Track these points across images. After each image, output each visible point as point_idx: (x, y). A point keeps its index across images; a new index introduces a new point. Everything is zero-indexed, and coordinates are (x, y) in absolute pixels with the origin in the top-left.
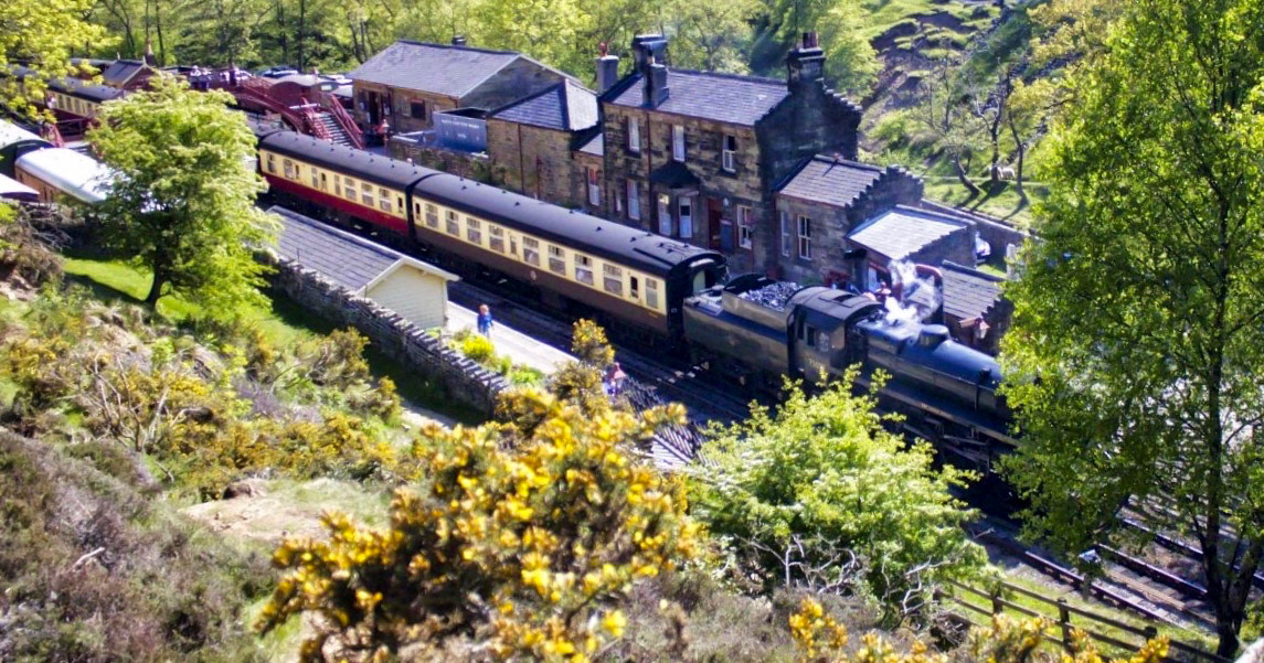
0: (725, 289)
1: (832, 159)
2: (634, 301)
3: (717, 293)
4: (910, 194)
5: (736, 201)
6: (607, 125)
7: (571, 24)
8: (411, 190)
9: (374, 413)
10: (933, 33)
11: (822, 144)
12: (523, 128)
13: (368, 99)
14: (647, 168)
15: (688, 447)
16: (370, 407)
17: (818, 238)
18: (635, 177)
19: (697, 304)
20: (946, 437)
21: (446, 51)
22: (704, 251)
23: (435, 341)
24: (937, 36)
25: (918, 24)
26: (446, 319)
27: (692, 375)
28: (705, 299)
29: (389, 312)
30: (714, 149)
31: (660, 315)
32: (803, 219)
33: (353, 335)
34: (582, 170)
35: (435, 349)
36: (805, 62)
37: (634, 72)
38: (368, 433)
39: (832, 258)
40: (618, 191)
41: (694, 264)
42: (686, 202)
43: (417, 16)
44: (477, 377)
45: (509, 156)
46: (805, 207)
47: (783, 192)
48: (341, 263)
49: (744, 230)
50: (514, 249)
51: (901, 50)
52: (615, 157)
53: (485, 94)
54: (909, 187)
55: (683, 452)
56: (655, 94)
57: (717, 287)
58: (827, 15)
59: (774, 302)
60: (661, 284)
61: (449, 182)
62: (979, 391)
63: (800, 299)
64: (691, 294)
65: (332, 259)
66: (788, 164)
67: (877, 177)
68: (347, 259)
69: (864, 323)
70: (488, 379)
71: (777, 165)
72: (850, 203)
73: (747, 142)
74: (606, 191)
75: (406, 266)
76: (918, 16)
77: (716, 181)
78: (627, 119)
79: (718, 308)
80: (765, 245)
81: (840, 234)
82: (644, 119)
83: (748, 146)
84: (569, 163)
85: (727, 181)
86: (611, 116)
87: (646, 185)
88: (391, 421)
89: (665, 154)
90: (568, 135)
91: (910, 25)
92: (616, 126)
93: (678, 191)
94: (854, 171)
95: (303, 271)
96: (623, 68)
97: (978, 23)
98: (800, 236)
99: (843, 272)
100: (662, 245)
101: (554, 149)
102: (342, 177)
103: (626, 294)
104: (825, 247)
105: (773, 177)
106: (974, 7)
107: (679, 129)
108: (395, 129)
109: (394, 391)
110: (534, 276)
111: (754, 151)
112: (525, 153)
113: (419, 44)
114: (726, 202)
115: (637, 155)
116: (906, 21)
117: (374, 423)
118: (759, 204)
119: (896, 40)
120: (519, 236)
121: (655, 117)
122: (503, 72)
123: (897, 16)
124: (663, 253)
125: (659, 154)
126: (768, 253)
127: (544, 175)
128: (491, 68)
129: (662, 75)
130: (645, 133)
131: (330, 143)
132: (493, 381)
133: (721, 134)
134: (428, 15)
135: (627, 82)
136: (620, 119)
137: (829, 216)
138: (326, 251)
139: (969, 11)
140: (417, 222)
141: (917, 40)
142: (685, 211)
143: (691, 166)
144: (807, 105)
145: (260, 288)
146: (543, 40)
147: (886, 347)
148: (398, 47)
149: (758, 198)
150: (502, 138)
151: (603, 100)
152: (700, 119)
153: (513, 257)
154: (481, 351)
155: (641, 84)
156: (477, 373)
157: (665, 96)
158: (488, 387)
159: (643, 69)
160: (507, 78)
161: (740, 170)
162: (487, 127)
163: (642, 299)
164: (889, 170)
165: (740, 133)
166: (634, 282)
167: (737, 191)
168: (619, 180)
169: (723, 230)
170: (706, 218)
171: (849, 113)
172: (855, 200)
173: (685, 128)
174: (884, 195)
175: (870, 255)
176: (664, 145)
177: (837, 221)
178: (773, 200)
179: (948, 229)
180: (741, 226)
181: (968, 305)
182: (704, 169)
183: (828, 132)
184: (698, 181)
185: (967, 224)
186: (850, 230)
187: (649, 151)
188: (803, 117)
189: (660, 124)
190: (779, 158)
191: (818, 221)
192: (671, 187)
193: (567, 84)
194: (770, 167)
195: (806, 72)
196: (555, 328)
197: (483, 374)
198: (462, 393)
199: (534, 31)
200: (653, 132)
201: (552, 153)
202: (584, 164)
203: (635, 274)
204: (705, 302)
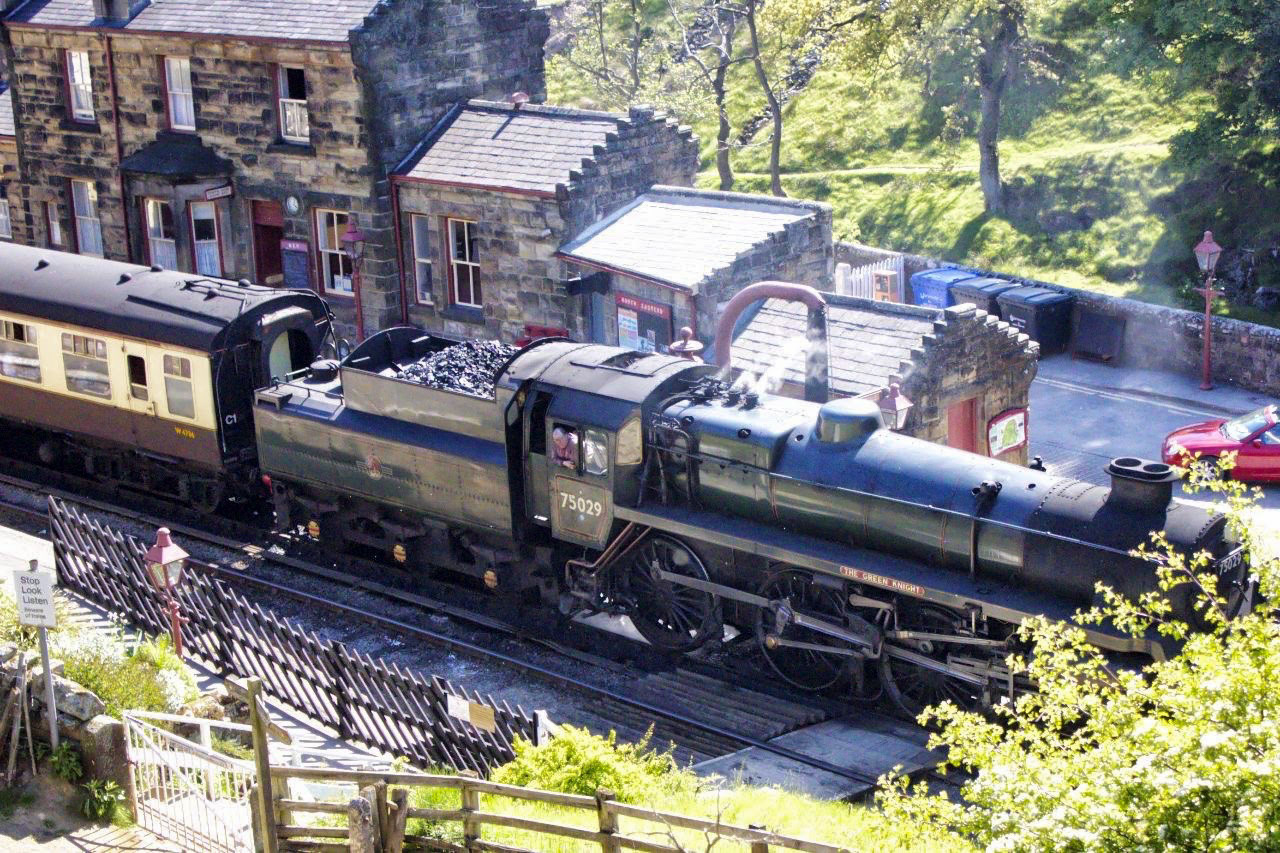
0: (349, 363)
1: (510, 106)
2: (139, 406)
3: (325, 376)
4: (675, 162)
5: (312, 200)
6: (19, 70)
11: (480, 78)
14: (113, 150)
15: (328, 705)
17: (493, 261)
18: (88, 171)
19: (285, 400)
20: (904, 635)
27: (279, 552)
28: (301, 389)
30: (260, 98)
31: (200, 431)
32: (459, 227)
39: (528, 299)
40: (53, 205)
41: (267, 320)
42: (204, 211)
46: (466, 199)
47: (417, 172)
49: (333, 258)
52: (41, 134)
54: (674, 147)
55: (316, 716)
57: (321, 364)
59: (464, 381)
60: (200, 365)
62: (979, 529)
64: (269, 382)
66: (418, 118)
67: (613, 129)
69: (681, 408)
71: (396, 121)
72: (565, 182)
73: (333, 77)
74: (27, 207)
77: (269, 164)
78: (63, 53)
79: (335, 406)
80: (380, 284)
81: (544, 251)
82: (100, 48)
83: (334, 85)
85: (291, 161)
86: (28, 50)
87: (115, 187)
89: (153, 117)
92: (39, 70)
93: (187, 190)
94: (558, 123)
98: (454, 262)
100: (189, 286)
103: (120, 394)
104: (513, 278)
105: (392, 145)
107: (179, 68)
111: (351, 94)
114: (293, 204)
115: (94, 128)
118: (368, 202)
121: (121, 43)
125: (138, 120)
126: (389, 299)
130: (105, 76)
133: (274, 67)
136: (48, 55)
137: (519, 215)
142: (205, 230)
143: (208, 138)
149: (364, 192)
151: (8, 20)
152: (225, 39)
157: (144, 2)
161: (322, 137)
163: (157, 399)
164: (634, 114)
165: (316, 59)
166: (137, 367)
167: (315, 181)
168: (52, 181)
169: (287, 262)
170: (247, 238)
171: (524, 18)
172: (574, 176)
173: (193, 60)
174: (627, 166)
175: (621, 283)
176: (147, 102)
177: (539, 221)
178: (394, 192)
179: (777, 222)
180: (326, 251)
181: (852, 366)
182: (239, 141)
183: (490, 57)
184: (228, 166)
185: (817, 209)
186: (566, 238)
187: (116, 116)
188: (442, 24)
189: (137, 57)
190: (402, 106)
191: (495, 227)
192: (175, 183)
194: (385, 124)
200: (123, 77)
203: (137, 348)
204: (303, 394)
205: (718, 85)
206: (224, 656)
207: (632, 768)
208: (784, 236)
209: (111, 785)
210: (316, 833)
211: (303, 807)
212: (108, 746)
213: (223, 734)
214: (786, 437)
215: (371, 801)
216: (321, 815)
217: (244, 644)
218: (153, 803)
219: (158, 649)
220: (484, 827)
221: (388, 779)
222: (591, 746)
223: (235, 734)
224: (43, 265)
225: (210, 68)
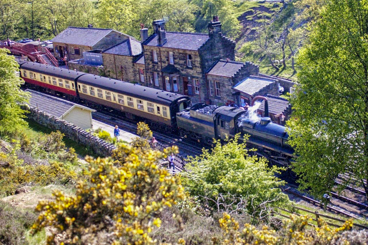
0: (191, 109)
1: (226, 61)
2: (159, 115)
5: (192, 77)
6: (145, 53)
7: (130, 18)
8: (76, 80)
9: (68, 160)
10: (260, 13)
11: (222, 55)
12: (116, 56)
13: (59, 49)
14: (160, 67)
16: (66, 158)
17: (222, 89)
18: (156, 71)
19: (181, 115)
20: (272, 156)
21: (86, 30)
22: (182, 96)
23: (88, 134)
24: (261, 15)
25: (254, 11)
26: (92, 125)
27: (181, 140)
28: (183, 113)
29: (71, 124)
30: (184, 59)
31: (168, 120)
32: (217, 83)
33: (59, 133)
34: (137, 70)
35: (89, 136)
36: (214, 27)
37: (154, 33)
38: (66, 168)
39: (228, 95)
40: (151, 76)
41: (179, 101)
42: (175, 79)
43: (75, 18)
44: (104, 145)
45: (111, 66)
46: (217, 78)
47: (210, 73)
48: (53, 108)
49: (196, 87)
50: (115, 99)
51: (248, 20)
52: (149, 64)
53: (102, 44)
54: (254, 69)
56: (162, 41)
57: (188, 108)
58: (222, 9)
59: (208, 112)
60: (168, 108)
61: (90, 76)
63: (217, 111)
64: (178, 111)
65: (49, 107)
66: (210, 63)
67: (242, 66)
68: (55, 106)
70: (108, 146)
71: (206, 64)
72: (233, 76)
73: (195, 56)
74: (146, 77)
75: (76, 107)
76: (254, 8)
77: (185, 71)
78: (152, 50)
79: (189, 116)
80: (204, 92)
81: (230, 87)
82: (158, 50)
83: (196, 58)
84: (132, 68)
85: (189, 70)
86: (147, 50)
87: (161, 74)
88: (74, 163)
89: (167, 62)
90: (132, 58)
91: (251, 11)
92: (148, 53)
93: (172, 75)
94: (234, 64)
95: (39, 112)
96: (150, 33)
97: (275, 9)
98: (216, 89)
99: (232, 100)
100: (167, 94)
101: (126, 63)
102: (51, 77)
103: (156, 113)
104: (225, 92)
105: (205, 68)
106: (273, 4)
107: (171, 53)
108: (69, 59)
109: (75, 152)
110: (122, 108)
111: (198, 59)
112: (116, 65)
113: (76, 28)
114: (189, 78)
115: (157, 63)
116: (250, 10)
117: (68, 164)
118: (201, 78)
119: (246, 17)
120: (116, 94)
121: (161, 49)
122: (107, 36)
123: (246, 9)
124: (168, 97)
125: (164, 62)
126: (205, 95)
127: (124, 72)
128: (103, 35)
129: (164, 34)
130: (159, 55)
131: (46, 66)
133: (186, 54)
134: (78, 18)
135: (152, 37)
136: (150, 51)
137: (226, 81)
138: (47, 104)
139: (272, 5)
140: (79, 92)
141: (254, 17)
142: (175, 82)
143: (176, 66)
144: (216, 42)
145: (24, 118)
147: (249, 126)
148: (69, 30)
149: (201, 76)
150: (108, 60)
151: (143, 44)
152: (178, 49)
153: (115, 102)
154: (105, 136)
155: (157, 37)
156: (104, 144)
157: (165, 42)
158: (108, 149)
159: (157, 32)
160: (109, 38)
161: (194, 66)
162: (103, 56)
163: (161, 114)
164: (246, 63)
165: (193, 53)
166: (158, 108)
167: (193, 74)
168: (151, 72)
170: (182, 84)
172: (235, 75)
173: (173, 53)
174: (245, 72)
175: (242, 94)
176: (166, 59)
177: (229, 82)
178: (206, 76)
179: (268, 83)
180: (195, 86)
181: (277, 109)
182: (181, 67)
183: (224, 52)
184: (179, 71)
185: (275, 81)
186: (234, 85)
187: (161, 61)
188: (215, 46)
189: (164, 52)
190: (207, 61)
191: (222, 83)
192: (170, 74)
193: (130, 39)
194: (204, 65)
195: (215, 30)
196: (131, 126)
197: (106, 144)
198: (99, 152)
199: (117, 21)
200: (162, 55)
201: (126, 64)
202: (138, 67)
203: (159, 105)
204: (184, 113)
205: (283, 47)
208: (269, 86)
214: (256, 123)
224: (145, 90)
225: (176, 54)
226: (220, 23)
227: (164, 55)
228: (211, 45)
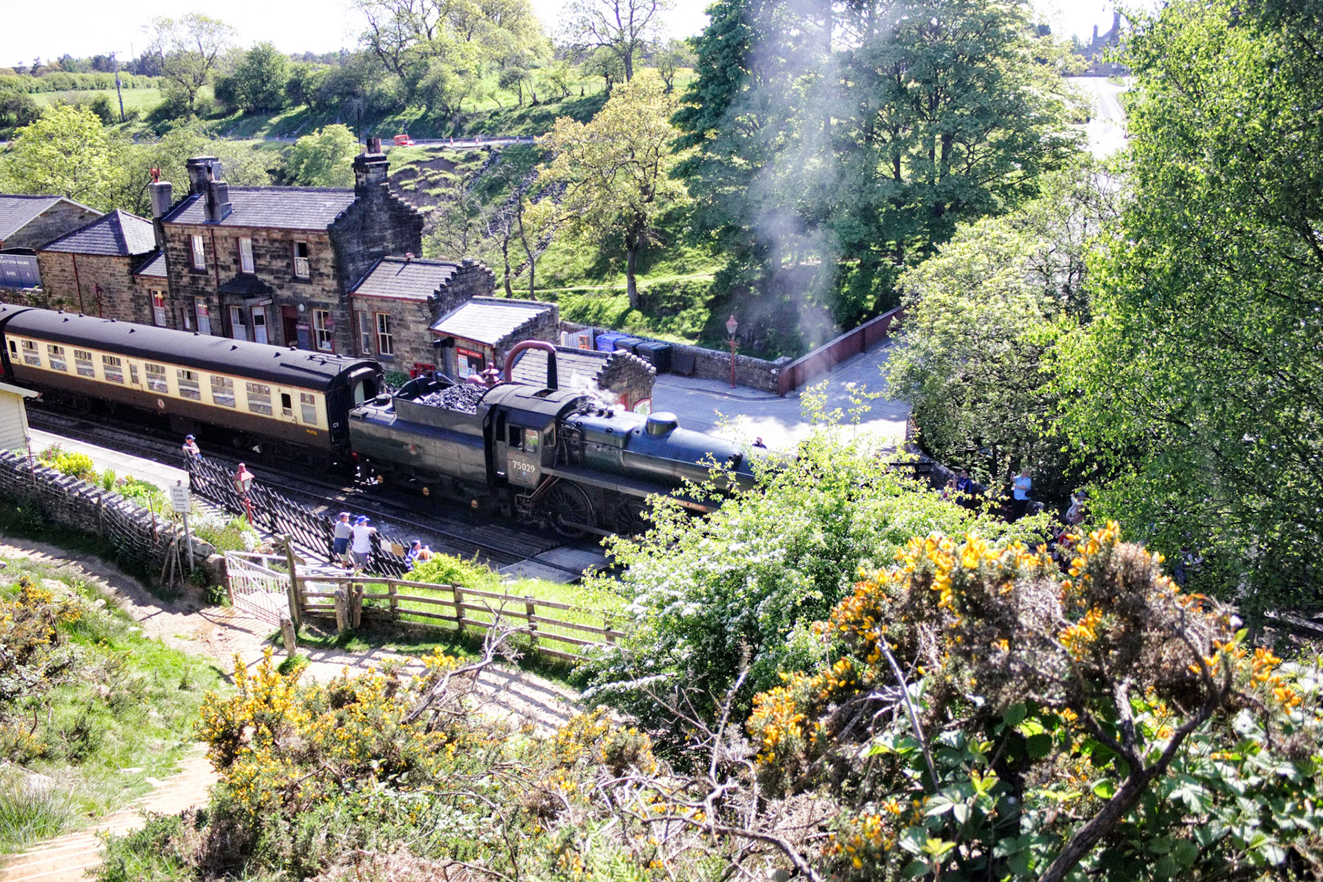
1: (405, 259)
4: (484, 285)
5: (310, 305)
6: (169, 245)
7: (104, 178)
10: (433, 175)
11: (391, 246)
12: (78, 258)
14: (215, 283)
17: (398, 333)
18: (203, 293)
23: (23, 460)
24: (435, 177)
25: (418, 169)
26: (27, 440)
30: (286, 257)
32: (381, 317)
34: (145, 293)
35: (24, 469)
37: (191, 193)
39: (415, 351)
40: (185, 309)
42: (258, 312)
44: (82, 495)
45: (66, 287)
46: (385, 304)
47: (360, 291)
49: (321, 333)
51: (407, 191)
52: (179, 276)
53: (31, 237)
54: (483, 278)
55: (318, 552)
56: (218, 210)
66: (361, 266)
67: (454, 270)
70: (98, 495)
71: (351, 267)
72: (433, 295)
73: (320, 247)
74: (173, 311)
76: (417, 162)
77: (290, 288)
78: (189, 236)
80: (344, 345)
81: (423, 327)
82: (208, 234)
83: (321, 250)
84: (130, 288)
85: (300, 287)
86: (173, 235)
87: (216, 300)
89: (233, 267)
90: (128, 260)
91: (412, 170)
92: (178, 245)
93: (250, 302)
94: (428, 267)
96: (181, 185)
97: (472, 165)
98: (380, 333)
99: (429, 362)
101: (112, 275)
104: (408, 341)
105: (348, 278)
106: (465, 152)
107: (246, 243)
111: (329, 255)
112: (82, 282)
114: (301, 307)
115: (205, 272)
116: (408, 167)
118: (337, 306)
119: (401, 183)
121: (217, 232)
122: (45, 214)
123: (399, 164)
125: (226, 268)
127: (105, 301)
128: (33, 211)
129: (224, 190)
130: (210, 248)
132: (104, 497)
133: (292, 241)
135: (186, 201)
136: (182, 238)
137: (410, 311)
139: (462, 156)
141: (420, 182)
142: (260, 320)
143: (260, 277)
144: (375, 209)
146: (80, 192)
149: (336, 301)
150: (56, 271)
151: (159, 225)
152: (268, 229)
154: (79, 467)
155: (202, 200)
156: (82, 490)
157: (228, 210)
158: (99, 504)
159: (202, 186)
160: (50, 221)
161: (315, 275)
162: (39, 261)
164: (464, 262)
165: (313, 238)
167: (312, 296)
168: (186, 298)
169: (299, 335)
170: (280, 325)
171: (413, 217)
172: (436, 292)
173: (253, 239)
174: (461, 287)
175: (459, 343)
176: (231, 260)
177: (419, 314)
178: (351, 300)
179: (532, 313)
180: (317, 329)
182: (275, 278)
183: (395, 236)
184: (270, 290)
185: (551, 307)
186: (434, 321)
187: (216, 266)
189: (226, 238)
190: (353, 261)
191: (399, 317)
192: (244, 298)
193: (120, 213)
194: (345, 269)
195: (372, 176)
196: (142, 443)
197: (90, 491)
198: (66, 516)
199: (70, 185)
200: (218, 247)
201: (112, 279)
202: (147, 287)
205: (504, 248)
206: (272, 523)
207: (469, 571)
208: (536, 319)
209: (220, 587)
210: (319, 607)
211: (312, 595)
212: (218, 568)
213: (274, 562)
215: (345, 592)
216: (322, 598)
217: (282, 518)
218: (241, 595)
219: (239, 521)
220: (400, 601)
221: (353, 581)
222: (449, 562)
223: (279, 561)
225: (261, 243)
226: (385, 158)
227: (225, 249)
228: (363, 217)
